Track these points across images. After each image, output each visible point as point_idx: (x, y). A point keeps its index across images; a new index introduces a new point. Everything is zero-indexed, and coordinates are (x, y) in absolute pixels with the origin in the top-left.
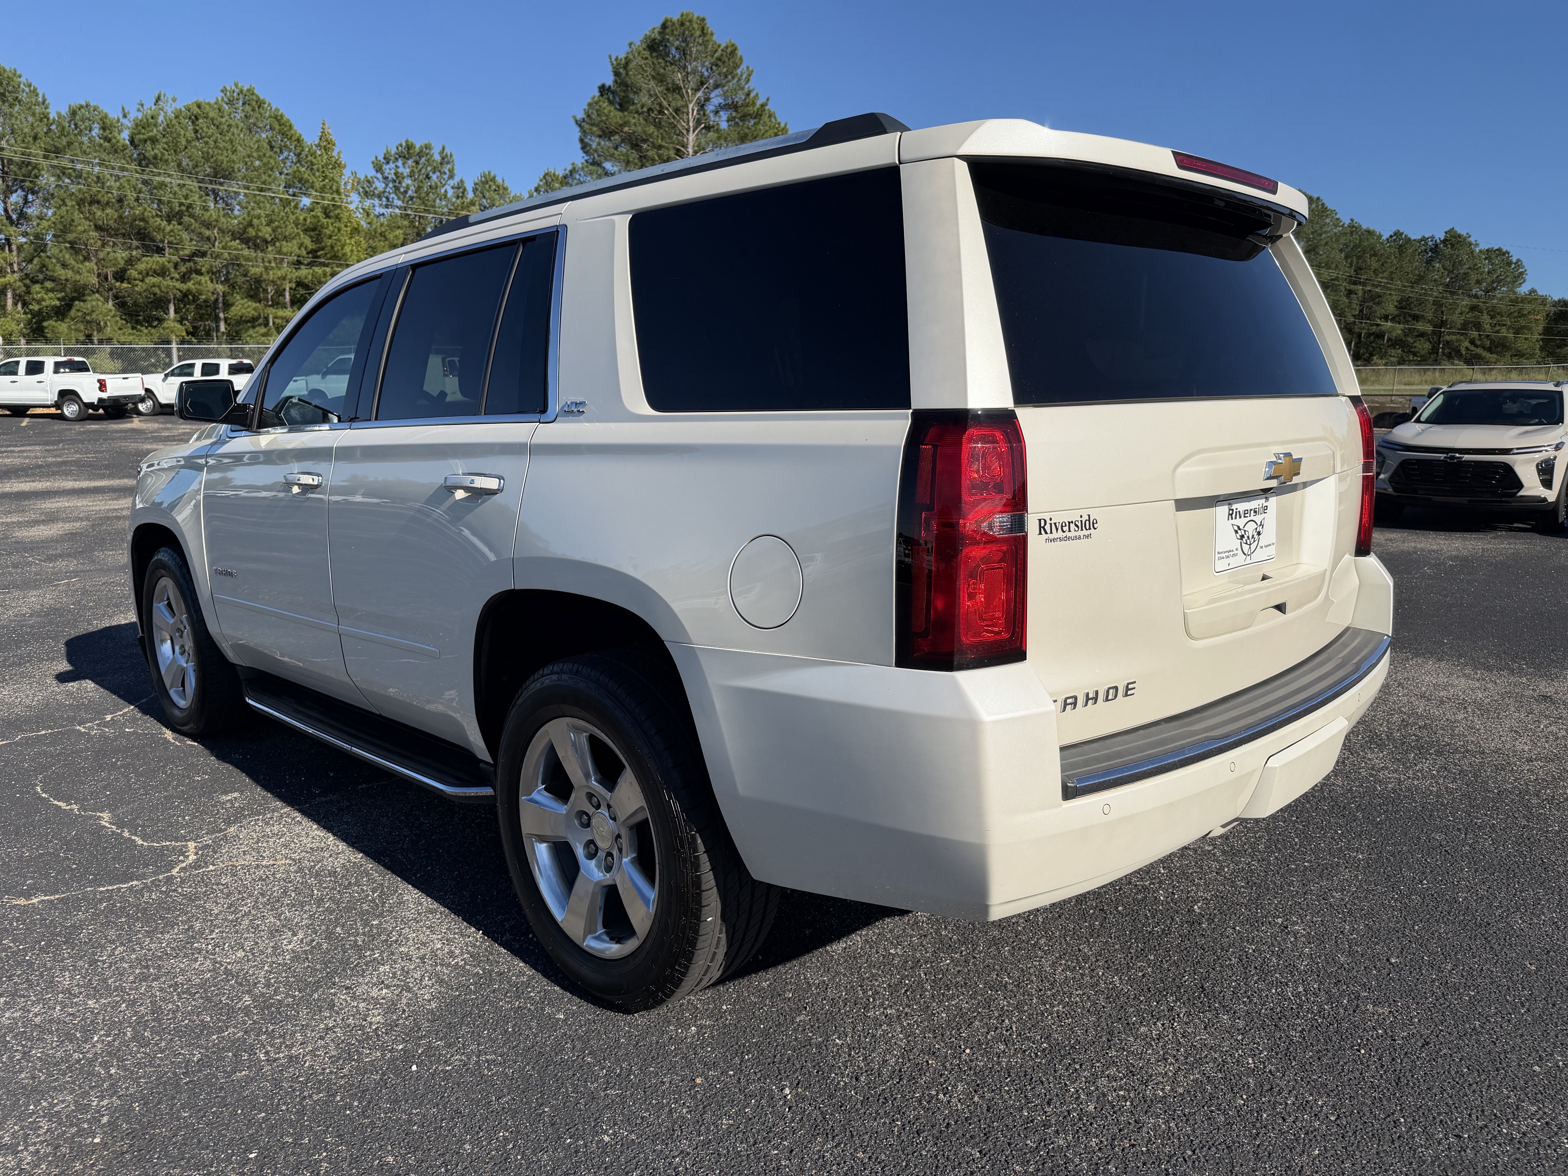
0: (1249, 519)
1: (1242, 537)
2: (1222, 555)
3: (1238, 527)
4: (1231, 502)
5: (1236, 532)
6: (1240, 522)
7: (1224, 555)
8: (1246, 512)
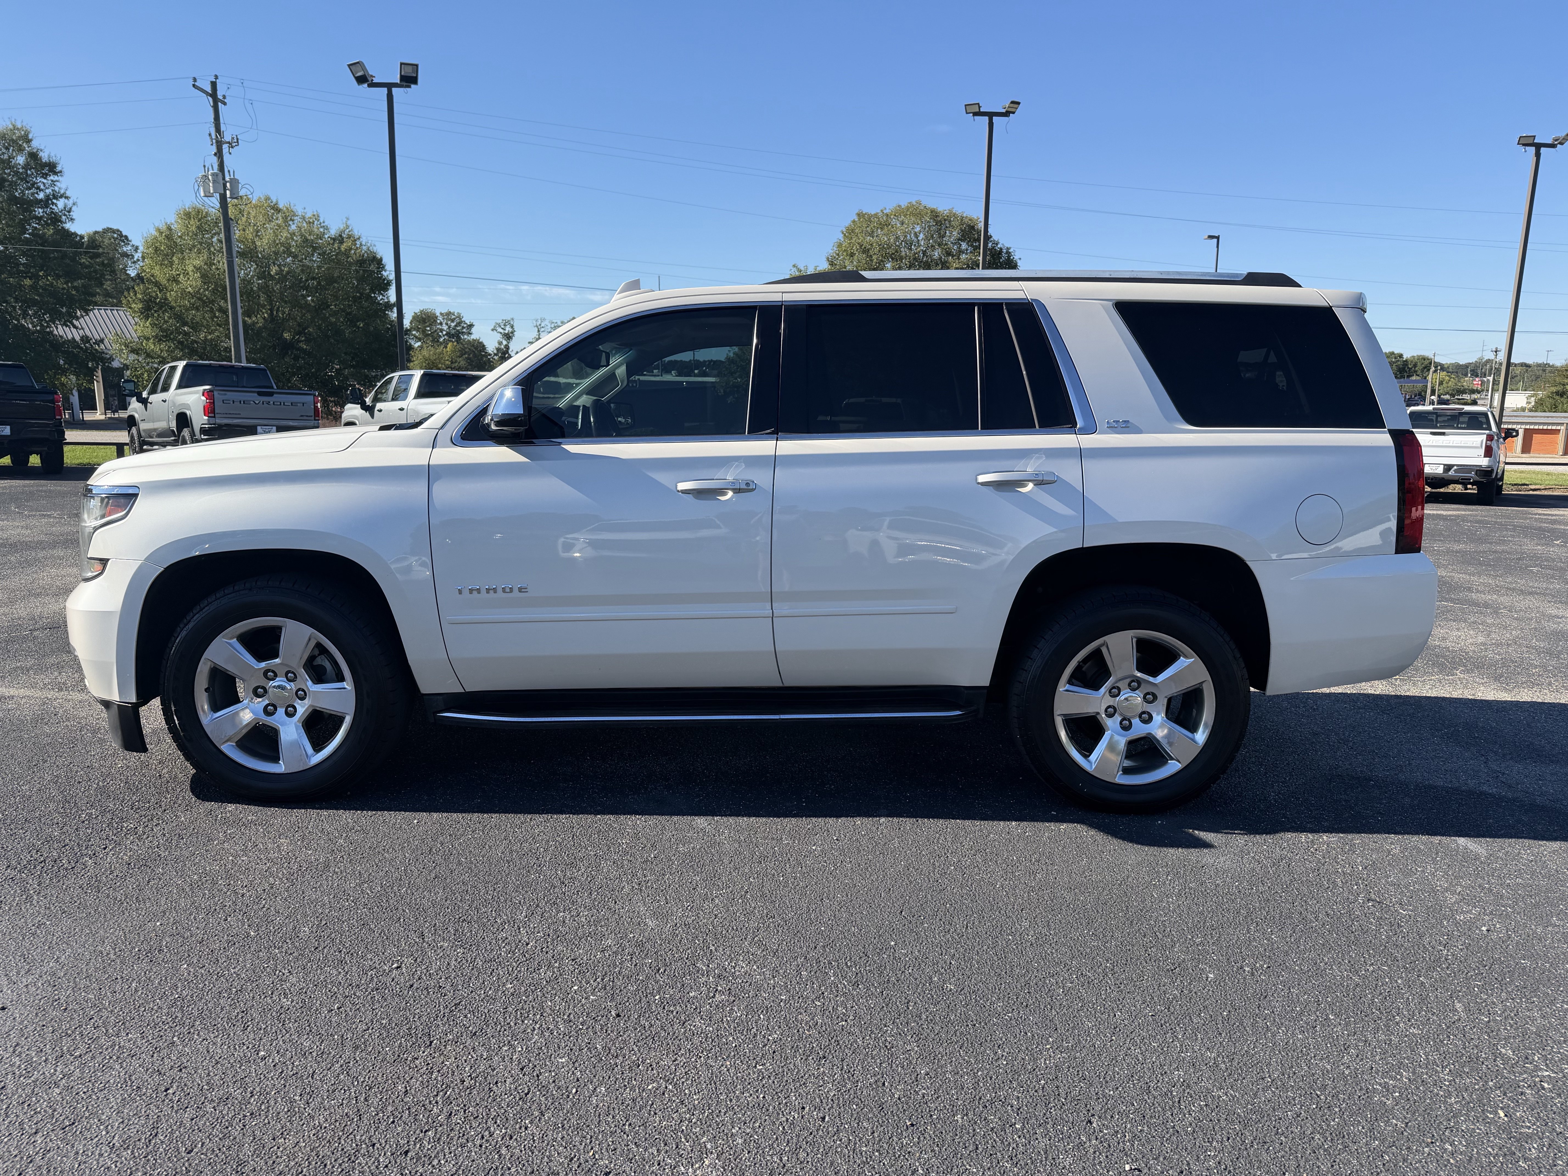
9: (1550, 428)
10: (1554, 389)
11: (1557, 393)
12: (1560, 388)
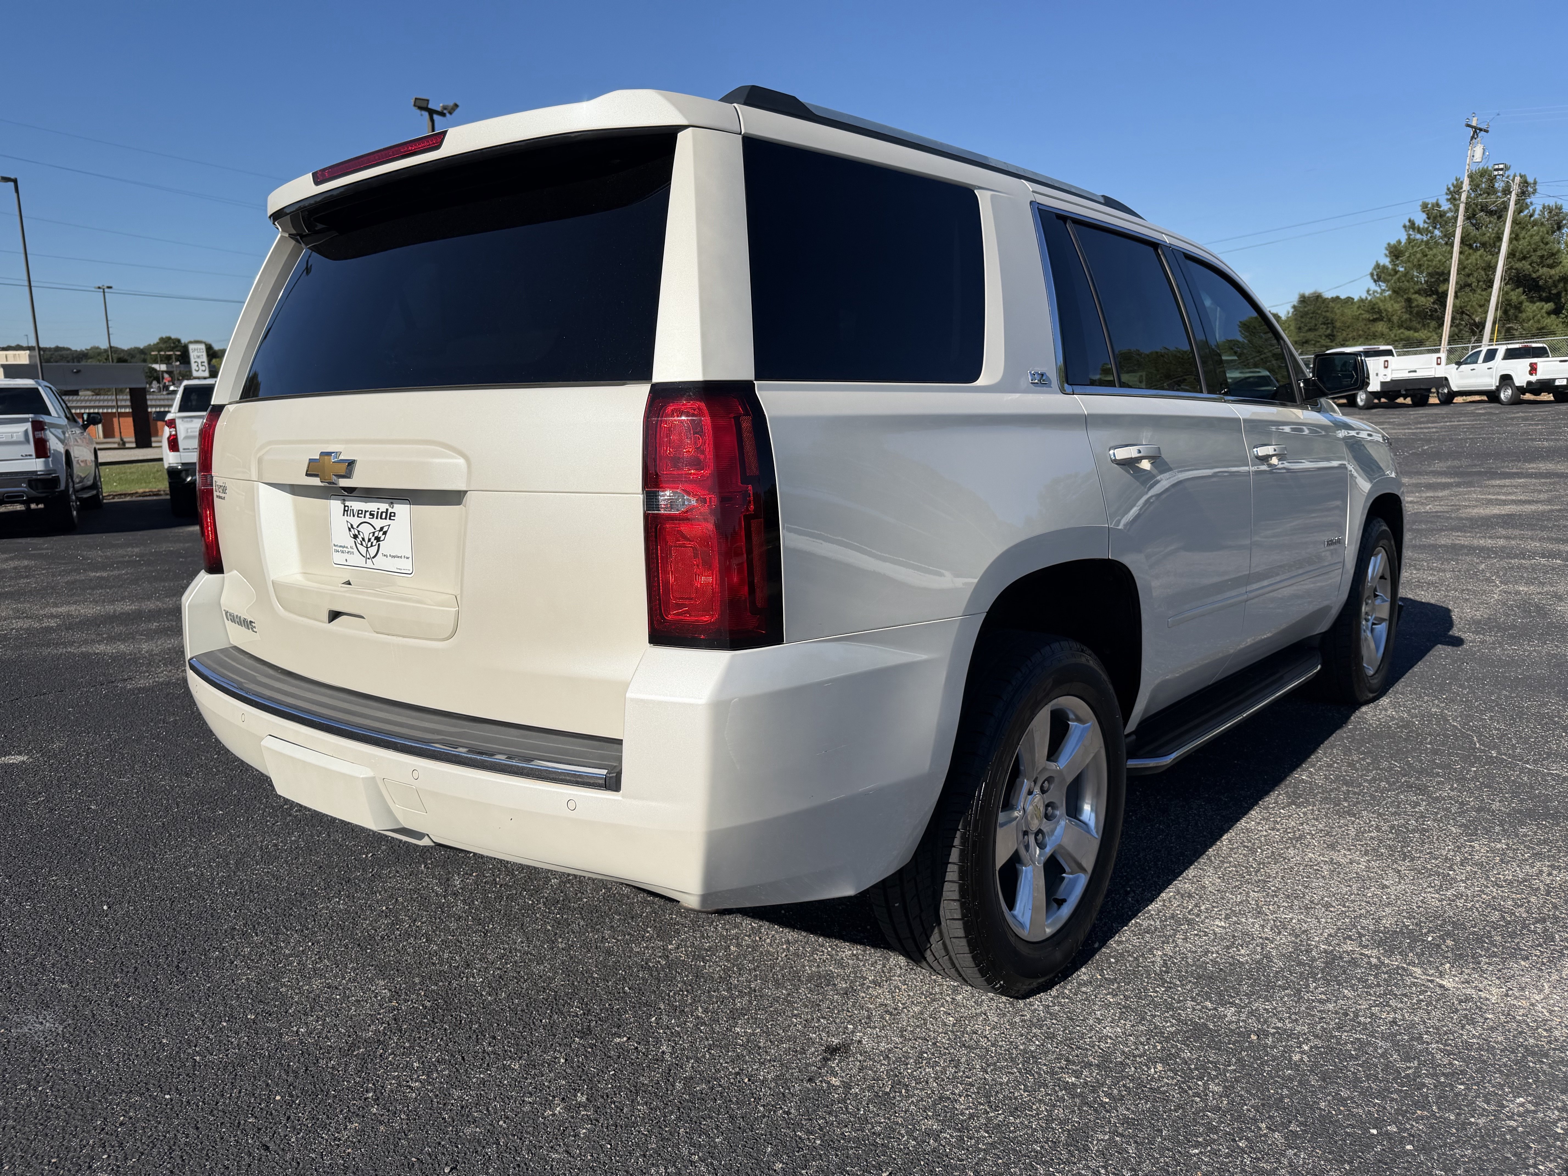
0: (363, 520)
1: (355, 537)
2: (337, 548)
3: (352, 525)
4: (345, 498)
5: (350, 530)
6: (356, 521)
7: (340, 549)
8: (360, 512)
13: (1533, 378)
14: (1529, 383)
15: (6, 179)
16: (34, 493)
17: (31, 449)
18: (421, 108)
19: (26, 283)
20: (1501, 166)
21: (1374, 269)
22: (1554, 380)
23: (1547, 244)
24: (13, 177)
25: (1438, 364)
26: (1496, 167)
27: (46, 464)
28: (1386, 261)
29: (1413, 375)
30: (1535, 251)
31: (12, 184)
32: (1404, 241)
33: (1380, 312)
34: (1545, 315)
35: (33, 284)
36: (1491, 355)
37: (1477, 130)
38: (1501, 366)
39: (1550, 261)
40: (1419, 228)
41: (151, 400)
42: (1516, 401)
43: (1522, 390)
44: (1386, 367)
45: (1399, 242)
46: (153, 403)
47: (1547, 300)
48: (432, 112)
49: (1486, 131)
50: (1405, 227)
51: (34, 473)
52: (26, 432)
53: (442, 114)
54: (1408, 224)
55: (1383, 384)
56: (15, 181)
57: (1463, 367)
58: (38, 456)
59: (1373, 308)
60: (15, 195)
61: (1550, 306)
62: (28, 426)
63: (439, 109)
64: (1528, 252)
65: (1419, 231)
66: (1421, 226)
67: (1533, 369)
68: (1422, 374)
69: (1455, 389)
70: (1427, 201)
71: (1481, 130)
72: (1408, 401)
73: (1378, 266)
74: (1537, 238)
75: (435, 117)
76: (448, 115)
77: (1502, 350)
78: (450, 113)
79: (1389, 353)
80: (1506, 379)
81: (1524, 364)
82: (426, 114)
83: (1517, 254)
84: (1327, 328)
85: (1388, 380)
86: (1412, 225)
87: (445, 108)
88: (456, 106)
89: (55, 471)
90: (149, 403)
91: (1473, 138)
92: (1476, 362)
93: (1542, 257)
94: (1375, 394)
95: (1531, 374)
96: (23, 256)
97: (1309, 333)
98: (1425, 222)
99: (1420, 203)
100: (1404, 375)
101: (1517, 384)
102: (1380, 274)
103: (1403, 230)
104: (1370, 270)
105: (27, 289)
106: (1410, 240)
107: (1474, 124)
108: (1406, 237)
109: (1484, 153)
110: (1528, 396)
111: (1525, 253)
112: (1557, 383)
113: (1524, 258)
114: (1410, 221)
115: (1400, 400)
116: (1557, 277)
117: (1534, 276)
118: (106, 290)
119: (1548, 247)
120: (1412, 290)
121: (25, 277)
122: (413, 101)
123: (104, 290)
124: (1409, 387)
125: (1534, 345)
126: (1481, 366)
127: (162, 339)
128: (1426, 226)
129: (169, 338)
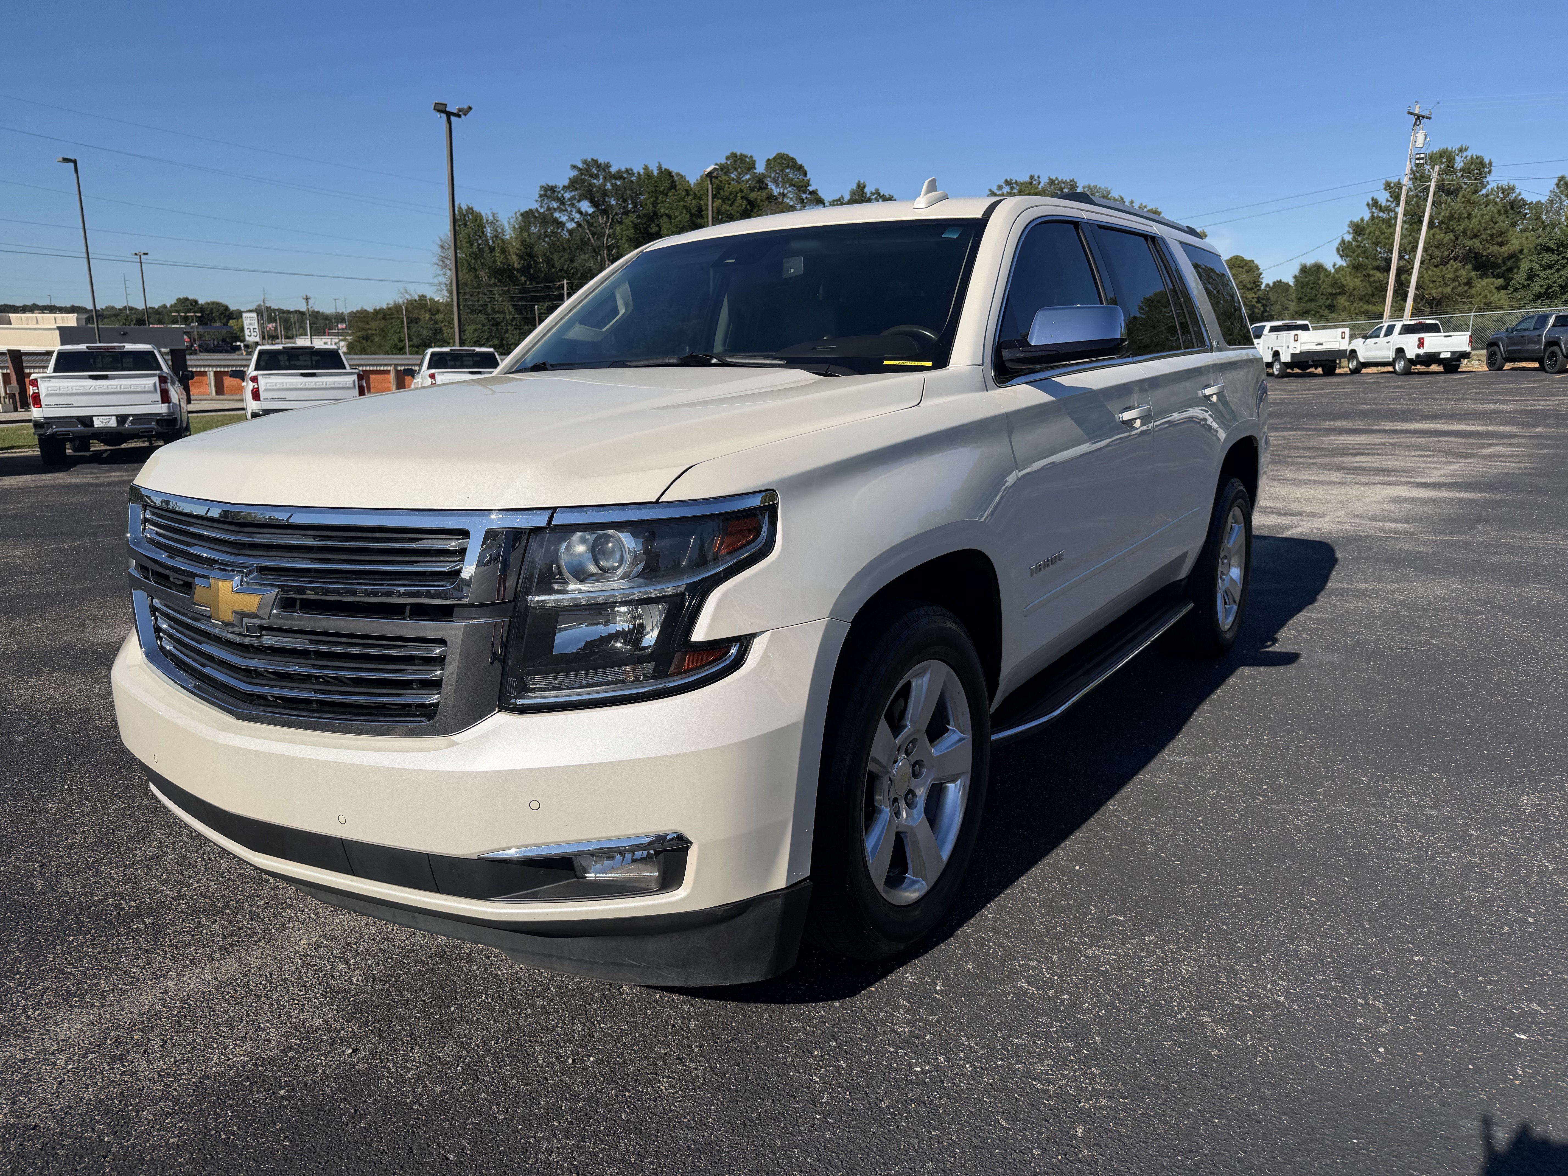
9: (382, 368)
10: (359, 334)
11: (363, 338)
12: (364, 333)
13: (1421, 352)
14: (1418, 356)
15: (66, 160)
16: (160, 429)
17: (158, 397)
18: (440, 111)
19: (85, 255)
20: (1422, 156)
21: (1340, 244)
22: (1439, 353)
23: (1496, 223)
24: (73, 158)
25: (1343, 338)
26: (1418, 156)
27: (169, 407)
28: (1348, 238)
29: (1320, 348)
30: (1485, 229)
31: (72, 164)
32: (1367, 217)
33: (1343, 286)
34: (1495, 291)
35: (90, 256)
36: (1390, 330)
37: (1419, 117)
38: (1398, 340)
39: (1499, 240)
40: (1381, 206)
41: (191, 360)
42: (1407, 372)
43: (1412, 362)
44: (1296, 341)
45: (1362, 220)
46: (194, 363)
47: (1497, 277)
48: (449, 114)
49: (1430, 118)
50: (1368, 205)
51: (160, 414)
52: (155, 384)
53: (458, 116)
54: (1371, 202)
55: (1293, 355)
56: (75, 162)
57: (1369, 340)
58: (163, 402)
59: (1336, 283)
60: (75, 175)
61: (1500, 282)
62: (156, 379)
63: (455, 111)
64: (1479, 231)
65: (1381, 209)
66: (1383, 205)
67: (1421, 343)
68: (1327, 347)
69: (1362, 360)
70: (1389, 180)
71: (1423, 117)
72: (1319, 370)
73: (1343, 241)
74: (1487, 217)
75: (453, 118)
76: (463, 116)
77: (1399, 326)
78: (465, 115)
79: (1305, 328)
80: (1400, 351)
81: (1414, 338)
82: (444, 116)
83: (1468, 233)
84: (1327, 299)
85: (1298, 351)
86: (1375, 203)
87: (460, 110)
88: (470, 108)
89: (174, 413)
90: (189, 363)
91: (1415, 124)
92: (1378, 336)
93: (1492, 235)
94: (1286, 365)
95: (1419, 348)
96: (82, 231)
97: (1309, 304)
98: (1388, 200)
99: (1384, 181)
100: (1312, 347)
101: (1408, 356)
102: (1344, 249)
103: (1367, 208)
104: (1336, 246)
105: (86, 260)
106: (1373, 217)
107: (1416, 112)
108: (1370, 215)
109: (1425, 139)
110: (1420, 368)
111: (1476, 231)
112: (1442, 356)
113: (1476, 236)
114: (1373, 199)
115: (1312, 370)
116: (1506, 255)
117: (1485, 253)
118: (143, 257)
119: (1496, 226)
120: (1370, 267)
121: (84, 250)
122: (433, 106)
123: (140, 256)
124: (1316, 358)
125: (1428, 322)
126: (1382, 340)
127: (179, 300)
128: (1389, 203)
129: (187, 299)
